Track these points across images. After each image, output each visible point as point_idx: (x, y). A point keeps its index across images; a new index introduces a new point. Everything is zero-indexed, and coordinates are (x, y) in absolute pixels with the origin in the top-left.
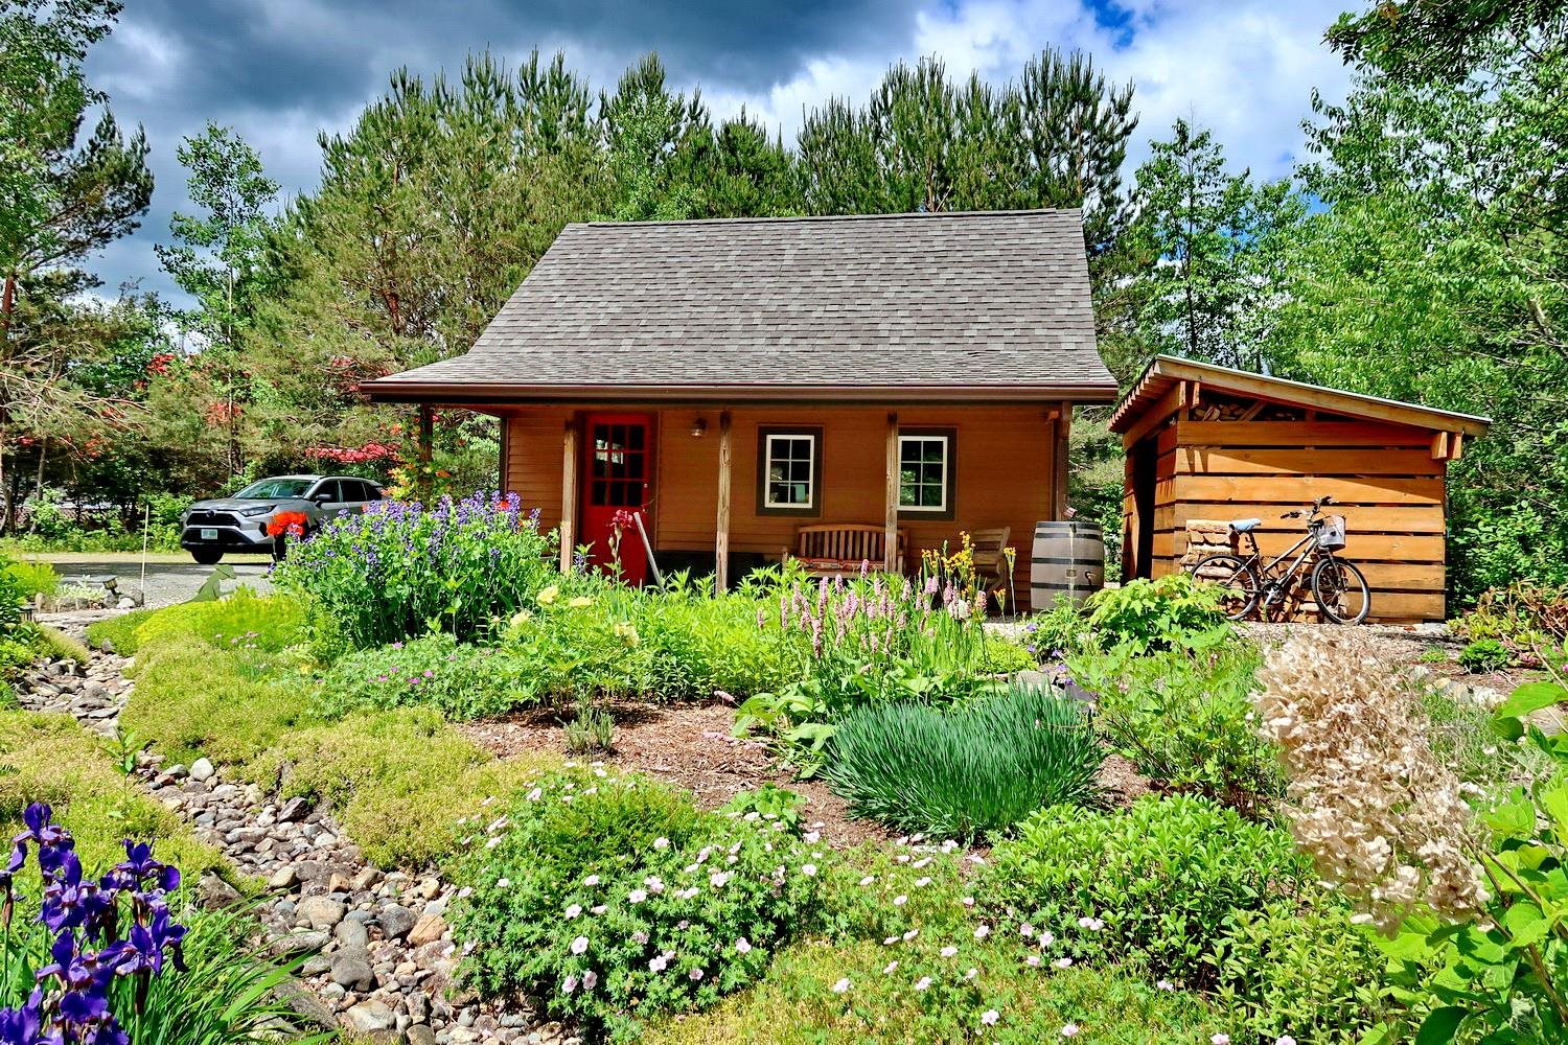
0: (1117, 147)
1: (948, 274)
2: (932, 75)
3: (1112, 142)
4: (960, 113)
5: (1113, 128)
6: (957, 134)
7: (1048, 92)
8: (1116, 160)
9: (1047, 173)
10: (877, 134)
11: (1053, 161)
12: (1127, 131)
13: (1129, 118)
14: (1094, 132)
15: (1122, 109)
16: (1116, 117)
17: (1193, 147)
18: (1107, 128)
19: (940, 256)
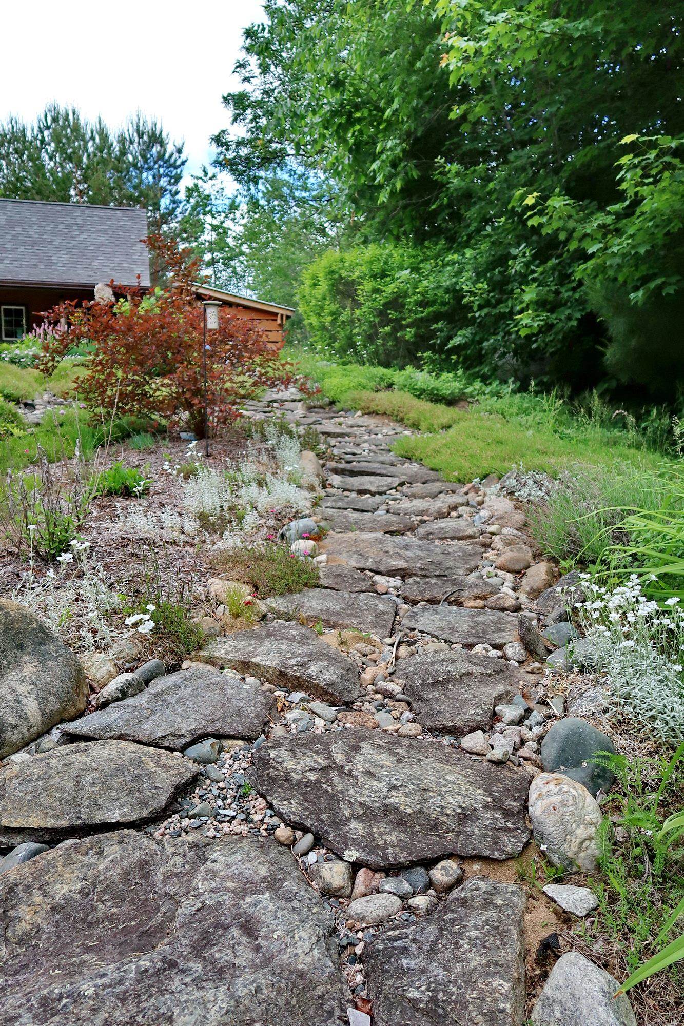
0: (179, 171)
1: (84, 235)
2: (74, 114)
3: (176, 168)
4: (93, 138)
5: (176, 161)
6: (91, 150)
7: (140, 136)
8: (178, 178)
9: (141, 182)
10: (42, 141)
11: (145, 175)
12: (183, 163)
13: (183, 157)
14: (165, 162)
15: (179, 151)
16: (176, 155)
17: (211, 179)
18: (172, 160)
19: (80, 226)
